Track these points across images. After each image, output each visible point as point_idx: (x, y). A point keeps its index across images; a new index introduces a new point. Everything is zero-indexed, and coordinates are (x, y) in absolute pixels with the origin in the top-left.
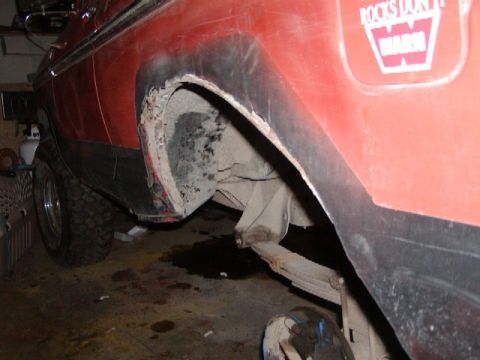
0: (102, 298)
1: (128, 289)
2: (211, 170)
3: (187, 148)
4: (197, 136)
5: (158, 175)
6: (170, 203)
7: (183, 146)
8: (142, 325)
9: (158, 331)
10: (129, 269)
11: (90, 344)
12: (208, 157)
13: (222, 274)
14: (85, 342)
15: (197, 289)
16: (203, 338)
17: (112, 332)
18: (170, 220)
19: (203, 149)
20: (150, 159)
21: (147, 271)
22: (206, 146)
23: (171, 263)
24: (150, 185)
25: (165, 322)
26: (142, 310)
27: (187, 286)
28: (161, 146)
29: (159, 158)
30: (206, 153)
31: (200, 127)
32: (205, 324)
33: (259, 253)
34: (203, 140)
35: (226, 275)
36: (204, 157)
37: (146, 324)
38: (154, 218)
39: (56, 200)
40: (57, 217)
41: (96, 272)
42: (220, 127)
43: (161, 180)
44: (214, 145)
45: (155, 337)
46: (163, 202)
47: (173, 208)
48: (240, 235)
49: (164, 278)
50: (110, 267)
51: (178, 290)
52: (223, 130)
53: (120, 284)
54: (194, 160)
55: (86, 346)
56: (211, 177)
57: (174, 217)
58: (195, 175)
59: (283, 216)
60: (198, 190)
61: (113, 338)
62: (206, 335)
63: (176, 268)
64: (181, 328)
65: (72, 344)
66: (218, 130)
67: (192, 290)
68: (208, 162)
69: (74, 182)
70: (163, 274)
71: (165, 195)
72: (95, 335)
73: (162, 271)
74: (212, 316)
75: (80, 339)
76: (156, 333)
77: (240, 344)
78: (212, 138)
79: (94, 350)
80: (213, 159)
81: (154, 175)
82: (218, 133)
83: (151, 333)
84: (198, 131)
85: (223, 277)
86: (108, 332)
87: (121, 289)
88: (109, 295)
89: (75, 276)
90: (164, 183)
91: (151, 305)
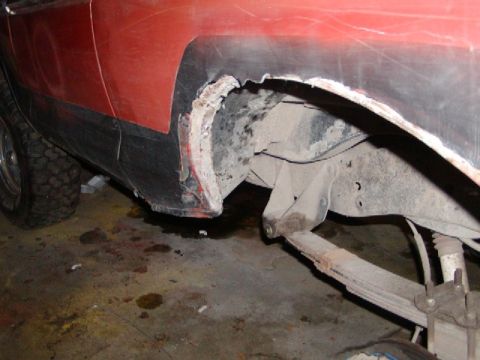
0: (73, 268)
1: (100, 254)
2: (247, 153)
3: (225, 132)
4: (239, 116)
5: (197, 169)
6: (205, 199)
7: (222, 128)
8: (127, 301)
9: (146, 308)
10: (98, 229)
11: (72, 327)
12: (246, 138)
13: (201, 232)
14: (66, 326)
15: (178, 252)
16: (197, 314)
17: (94, 310)
18: (199, 215)
19: (242, 129)
20: (189, 151)
21: (117, 230)
22: (246, 127)
23: (142, 219)
24: (182, 179)
25: (151, 295)
26: (122, 281)
27: (166, 248)
28: (205, 137)
29: (201, 150)
30: (245, 134)
31: (245, 107)
32: (197, 297)
33: (299, 248)
34: (245, 120)
35: (206, 234)
36: (243, 139)
37: (131, 300)
38: (176, 212)
39: (10, 153)
40: (11, 173)
41: (60, 234)
42: (269, 106)
43: (198, 174)
44: (256, 126)
45: (144, 316)
46: (196, 197)
47: (207, 203)
48: (272, 223)
49: (138, 239)
50: (76, 227)
51: (157, 253)
52: (270, 108)
53: (91, 247)
54: (231, 143)
55: (68, 330)
56: (246, 161)
57: (205, 214)
58: (231, 160)
59: (322, 201)
60: (231, 177)
61: (96, 319)
62: (201, 310)
63: (149, 226)
64: (171, 302)
65: (52, 328)
66: (264, 109)
67: (172, 253)
68: (245, 145)
69: (35, 136)
70: (136, 234)
71: (200, 189)
72: (75, 316)
73: (134, 230)
74: (201, 285)
75: (60, 322)
76: (144, 310)
77: (240, 320)
78: (255, 118)
79: (78, 336)
80: (251, 140)
81: (191, 169)
82: (263, 112)
83: (140, 311)
84: (242, 111)
85: (203, 236)
86: (89, 311)
87: (92, 254)
88: (82, 263)
89: (38, 239)
90: (202, 177)
91: (131, 274)
